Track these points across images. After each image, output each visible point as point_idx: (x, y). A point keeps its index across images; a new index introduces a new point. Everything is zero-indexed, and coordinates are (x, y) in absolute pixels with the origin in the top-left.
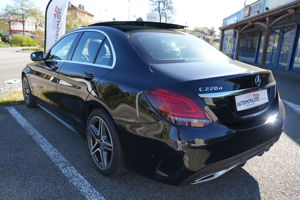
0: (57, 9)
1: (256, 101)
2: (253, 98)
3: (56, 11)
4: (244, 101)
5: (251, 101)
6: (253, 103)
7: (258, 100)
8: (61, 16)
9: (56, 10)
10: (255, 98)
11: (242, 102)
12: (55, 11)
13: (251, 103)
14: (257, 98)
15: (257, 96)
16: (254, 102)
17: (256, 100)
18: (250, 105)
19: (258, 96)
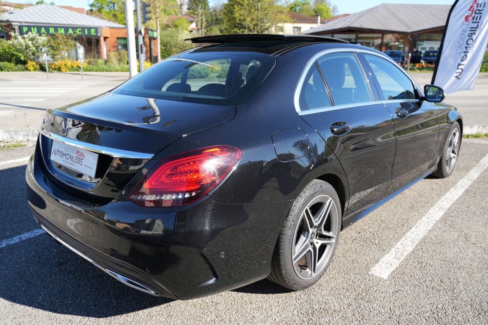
0: (475, 5)
1: (76, 163)
2: (75, 156)
3: (472, 9)
4: (62, 152)
5: (70, 158)
6: (72, 162)
7: (80, 163)
8: (481, 18)
9: (471, 7)
10: (77, 158)
11: (59, 151)
12: (470, 10)
13: (69, 161)
14: (79, 158)
15: (80, 156)
16: (74, 163)
17: (77, 161)
18: (67, 162)
19: (83, 157)
